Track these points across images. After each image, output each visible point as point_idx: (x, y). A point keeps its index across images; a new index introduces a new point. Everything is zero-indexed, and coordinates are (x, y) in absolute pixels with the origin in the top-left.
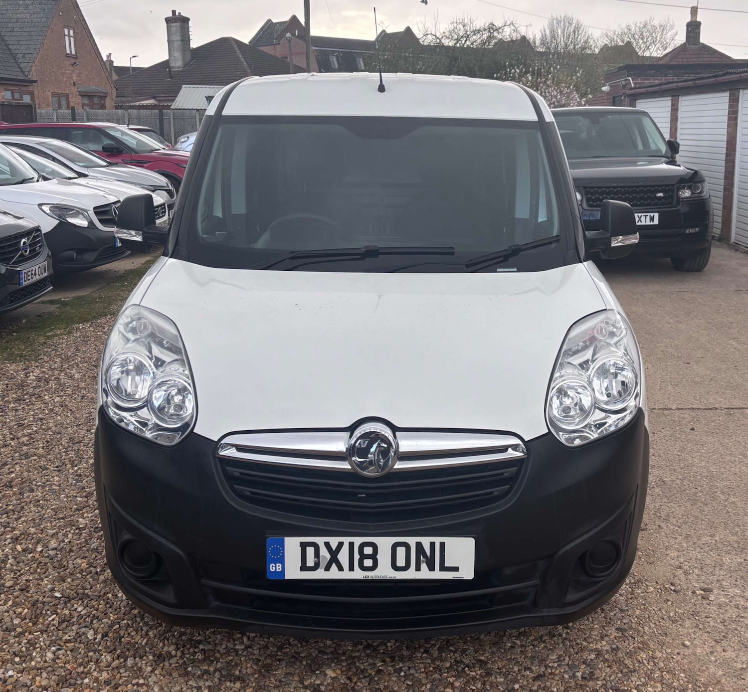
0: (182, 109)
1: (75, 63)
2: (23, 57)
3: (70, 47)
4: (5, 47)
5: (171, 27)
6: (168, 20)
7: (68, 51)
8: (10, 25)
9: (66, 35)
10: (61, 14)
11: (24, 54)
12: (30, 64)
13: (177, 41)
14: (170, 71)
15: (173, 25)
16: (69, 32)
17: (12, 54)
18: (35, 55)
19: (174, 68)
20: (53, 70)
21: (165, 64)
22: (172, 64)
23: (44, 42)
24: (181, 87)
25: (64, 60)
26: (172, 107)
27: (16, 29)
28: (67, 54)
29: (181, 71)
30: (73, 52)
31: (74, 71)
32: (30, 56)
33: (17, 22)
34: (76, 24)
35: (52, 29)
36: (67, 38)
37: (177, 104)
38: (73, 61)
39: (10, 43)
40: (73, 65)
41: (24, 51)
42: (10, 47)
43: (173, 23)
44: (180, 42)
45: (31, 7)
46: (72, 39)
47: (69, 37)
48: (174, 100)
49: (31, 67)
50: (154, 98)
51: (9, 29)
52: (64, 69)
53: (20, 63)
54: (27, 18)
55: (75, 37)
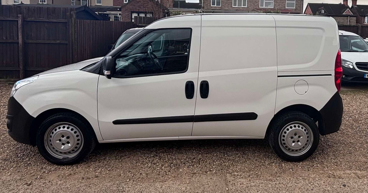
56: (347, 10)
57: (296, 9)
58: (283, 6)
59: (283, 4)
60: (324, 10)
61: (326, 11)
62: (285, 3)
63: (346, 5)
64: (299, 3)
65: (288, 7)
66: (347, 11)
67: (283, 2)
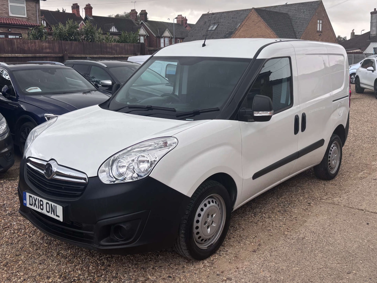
0: (368, 54)
1: (320, 35)
2: (298, 33)
3: (319, 27)
4: (292, 30)
5: (373, 16)
6: (372, 13)
7: (318, 30)
8: (296, 20)
9: (318, 23)
10: (317, 14)
11: (299, 32)
12: (300, 36)
13: (375, 22)
14: (369, 37)
15: (373, 15)
16: (320, 22)
17: (294, 32)
18: (303, 32)
19: (372, 35)
20: (310, 38)
21: (369, 33)
22: (371, 33)
23: (308, 26)
24: (370, 44)
25: (316, 33)
26: (363, 53)
27: (298, 22)
28: (317, 31)
29: (375, 36)
30: (321, 30)
31: (320, 38)
32: (301, 32)
33: (299, 19)
34: (323, 18)
35: (312, 21)
36: (318, 24)
37: (366, 51)
38: (320, 34)
39: (295, 27)
40: (319, 35)
41: (299, 31)
42: (294, 29)
43: (374, 14)
44: (376, 23)
45: (305, 12)
46: (321, 25)
47: (320, 23)
48: (365, 50)
49: (300, 37)
50: (360, 49)
51: (295, 22)
52: (315, 38)
53: (297, 36)
54: (303, 17)
55: (322, 24)
56: (81, 23)
57: (28, 19)
58: (4, 10)
59: (4, 8)
60: (45, 22)
61: (49, 23)
62: (8, 6)
63: (77, 15)
64: (32, 8)
65: (13, 14)
66: (81, 25)
67: (4, 5)
